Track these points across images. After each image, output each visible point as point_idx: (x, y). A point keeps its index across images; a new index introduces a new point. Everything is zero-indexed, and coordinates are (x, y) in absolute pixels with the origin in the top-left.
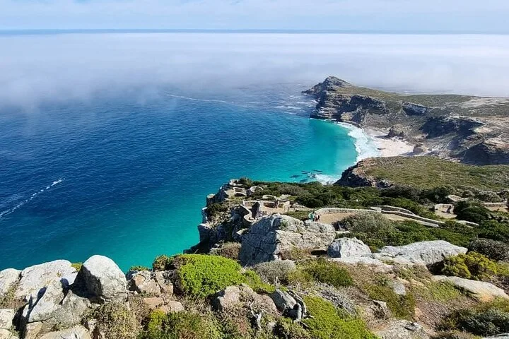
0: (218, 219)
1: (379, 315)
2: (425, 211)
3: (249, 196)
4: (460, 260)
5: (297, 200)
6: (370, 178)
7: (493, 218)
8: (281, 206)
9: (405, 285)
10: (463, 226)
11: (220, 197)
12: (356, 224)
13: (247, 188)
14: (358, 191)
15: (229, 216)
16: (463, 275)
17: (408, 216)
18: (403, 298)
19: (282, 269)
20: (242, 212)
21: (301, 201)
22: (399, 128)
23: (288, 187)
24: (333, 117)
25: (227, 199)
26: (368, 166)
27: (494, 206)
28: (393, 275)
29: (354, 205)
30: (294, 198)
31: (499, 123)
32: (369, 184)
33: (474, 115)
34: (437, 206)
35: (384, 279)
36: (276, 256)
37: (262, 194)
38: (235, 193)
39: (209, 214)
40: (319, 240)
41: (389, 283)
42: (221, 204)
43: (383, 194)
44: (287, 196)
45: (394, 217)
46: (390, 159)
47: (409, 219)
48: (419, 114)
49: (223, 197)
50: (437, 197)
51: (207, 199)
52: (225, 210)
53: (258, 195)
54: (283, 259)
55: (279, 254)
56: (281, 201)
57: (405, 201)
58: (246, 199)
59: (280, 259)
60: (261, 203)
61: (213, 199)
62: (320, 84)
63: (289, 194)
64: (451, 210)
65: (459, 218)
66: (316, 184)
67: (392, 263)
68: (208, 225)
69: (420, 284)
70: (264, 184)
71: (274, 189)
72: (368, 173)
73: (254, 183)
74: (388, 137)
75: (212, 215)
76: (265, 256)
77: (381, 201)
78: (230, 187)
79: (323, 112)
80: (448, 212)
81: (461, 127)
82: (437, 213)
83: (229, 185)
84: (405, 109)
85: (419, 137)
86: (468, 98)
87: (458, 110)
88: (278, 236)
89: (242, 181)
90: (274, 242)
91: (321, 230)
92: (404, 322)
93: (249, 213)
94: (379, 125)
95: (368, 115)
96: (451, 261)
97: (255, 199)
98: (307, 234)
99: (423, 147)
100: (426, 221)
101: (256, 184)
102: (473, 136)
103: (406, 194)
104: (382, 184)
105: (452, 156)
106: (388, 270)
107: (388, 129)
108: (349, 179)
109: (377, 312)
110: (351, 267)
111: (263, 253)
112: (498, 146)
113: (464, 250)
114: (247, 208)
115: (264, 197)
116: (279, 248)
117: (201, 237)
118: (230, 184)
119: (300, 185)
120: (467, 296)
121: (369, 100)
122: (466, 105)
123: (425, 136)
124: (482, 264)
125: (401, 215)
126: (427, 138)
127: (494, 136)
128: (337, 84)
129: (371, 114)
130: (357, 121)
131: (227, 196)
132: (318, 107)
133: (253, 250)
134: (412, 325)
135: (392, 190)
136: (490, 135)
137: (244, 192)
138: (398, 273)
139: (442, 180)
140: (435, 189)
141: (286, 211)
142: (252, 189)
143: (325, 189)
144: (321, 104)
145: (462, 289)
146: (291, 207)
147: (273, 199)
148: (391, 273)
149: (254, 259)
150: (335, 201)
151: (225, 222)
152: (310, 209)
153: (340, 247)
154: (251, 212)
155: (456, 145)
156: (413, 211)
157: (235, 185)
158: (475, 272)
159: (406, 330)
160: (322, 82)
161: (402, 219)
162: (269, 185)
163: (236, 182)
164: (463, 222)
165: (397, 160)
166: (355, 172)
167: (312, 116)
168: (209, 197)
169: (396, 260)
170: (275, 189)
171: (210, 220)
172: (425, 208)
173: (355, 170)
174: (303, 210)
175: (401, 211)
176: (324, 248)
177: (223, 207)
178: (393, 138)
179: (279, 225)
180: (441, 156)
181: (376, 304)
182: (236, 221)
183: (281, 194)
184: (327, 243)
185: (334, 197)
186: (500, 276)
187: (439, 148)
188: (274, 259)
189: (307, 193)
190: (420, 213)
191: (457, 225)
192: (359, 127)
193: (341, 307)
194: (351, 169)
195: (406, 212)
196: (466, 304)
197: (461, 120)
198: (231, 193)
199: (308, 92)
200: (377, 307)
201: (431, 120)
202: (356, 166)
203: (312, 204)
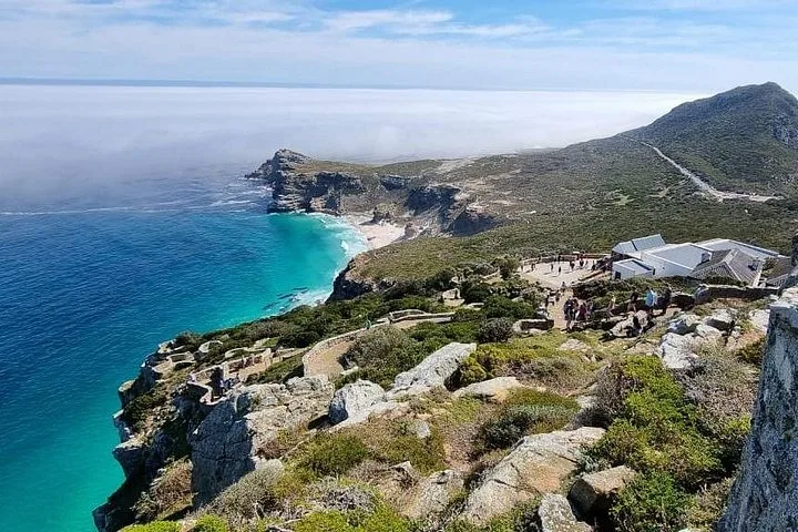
0: (151, 424)
1: (406, 483)
2: (434, 304)
3: (201, 360)
4: (473, 360)
5: (280, 343)
6: (369, 280)
7: (494, 292)
8: (258, 361)
9: (428, 420)
10: (471, 311)
11: (146, 381)
12: (365, 350)
13: (194, 349)
14: (357, 303)
15: (173, 409)
16: (479, 379)
17: (418, 318)
18: (428, 440)
19: (262, 485)
20: (194, 393)
21: (287, 342)
22: (384, 208)
23: (262, 326)
24: (301, 206)
25: (159, 381)
26: (360, 265)
27: (491, 278)
28: (412, 414)
29: (357, 324)
30: (275, 340)
31: (473, 186)
32: (370, 289)
33: (450, 180)
34: (445, 294)
35: (403, 426)
36: (255, 459)
37: (223, 351)
38: (173, 365)
39: (131, 420)
40: (314, 402)
41: (410, 428)
42: (150, 394)
43: (387, 298)
44: (264, 340)
45: (404, 325)
46: (383, 250)
47: (421, 321)
48: (400, 187)
49: (151, 380)
50: (442, 284)
51: (121, 393)
52: (162, 401)
53: (217, 355)
54: (268, 458)
55: (260, 452)
56: (255, 353)
57: (412, 299)
58: (197, 368)
59: (264, 460)
60: (224, 366)
61: (134, 391)
62: (269, 162)
63: (266, 337)
64: (458, 295)
65: (467, 302)
66: (301, 310)
67: (407, 398)
68: (135, 441)
69: (442, 411)
70: (221, 333)
71: (240, 337)
72: (364, 274)
73: (204, 337)
74: (374, 222)
75: (136, 421)
76: (238, 465)
77: (387, 308)
78: (160, 358)
79: (284, 202)
80: (456, 298)
81: (443, 196)
82: (448, 303)
83: (157, 355)
84: (384, 184)
85: (406, 215)
86: (439, 163)
87: (435, 177)
88: (250, 425)
89: (181, 341)
90: (246, 438)
91: (313, 386)
92: (435, 476)
93: (207, 391)
94: (359, 209)
95: (343, 197)
96: (465, 365)
97: (213, 363)
98: (294, 403)
99: (414, 227)
100: (438, 317)
101: (208, 337)
102: (455, 204)
103: (411, 289)
104: (384, 284)
105: (444, 231)
106: (405, 410)
107: (371, 212)
108: (343, 289)
109: (403, 481)
110: (360, 429)
111: (232, 464)
112: (478, 212)
113: (473, 346)
114: (202, 384)
115: (228, 354)
116: (256, 444)
117: (126, 468)
118: (161, 351)
119: (280, 318)
120: (488, 402)
121: (339, 177)
122: (441, 170)
123: (412, 213)
124: (491, 356)
125: (413, 319)
126: (415, 215)
127: (473, 201)
128: (292, 160)
129: (346, 195)
130: (332, 206)
131: (159, 376)
132: (275, 196)
133: (214, 465)
134: (444, 474)
135: (396, 289)
136: (469, 201)
137: (190, 358)
138: (417, 408)
139: (443, 260)
140: (437, 275)
141: (269, 365)
142: (204, 349)
143: (317, 313)
144: (278, 191)
145: (480, 397)
146: (274, 356)
147: (243, 352)
148: (409, 412)
149: (220, 479)
150: (333, 326)
151: (168, 423)
152: (301, 350)
153: (344, 401)
154: (210, 389)
155: (443, 217)
156: (424, 309)
157: (169, 350)
158: (489, 368)
159: (439, 486)
160: (271, 158)
161: (414, 323)
162: (231, 332)
163: (170, 346)
164: (470, 306)
165: (391, 248)
166: (348, 277)
167: (270, 211)
168: (122, 389)
169: (411, 392)
170: (243, 336)
171: (136, 431)
172: (433, 301)
173: (348, 274)
174: (293, 354)
175: (412, 313)
176: (324, 412)
177: (157, 397)
178: (381, 222)
179: (247, 404)
180: (433, 233)
181: (399, 470)
182: (188, 413)
183: (254, 341)
184: (327, 403)
185: (330, 321)
186: (509, 362)
187: (427, 224)
188: (253, 464)
189: (293, 327)
190: (431, 309)
191: (467, 312)
192: (337, 215)
193: (352, 507)
194: (342, 275)
195: (415, 313)
196: (489, 413)
197: (440, 188)
198: (165, 368)
199: (254, 175)
200: (401, 474)
201: (413, 192)
202: (348, 269)
203: (304, 342)
